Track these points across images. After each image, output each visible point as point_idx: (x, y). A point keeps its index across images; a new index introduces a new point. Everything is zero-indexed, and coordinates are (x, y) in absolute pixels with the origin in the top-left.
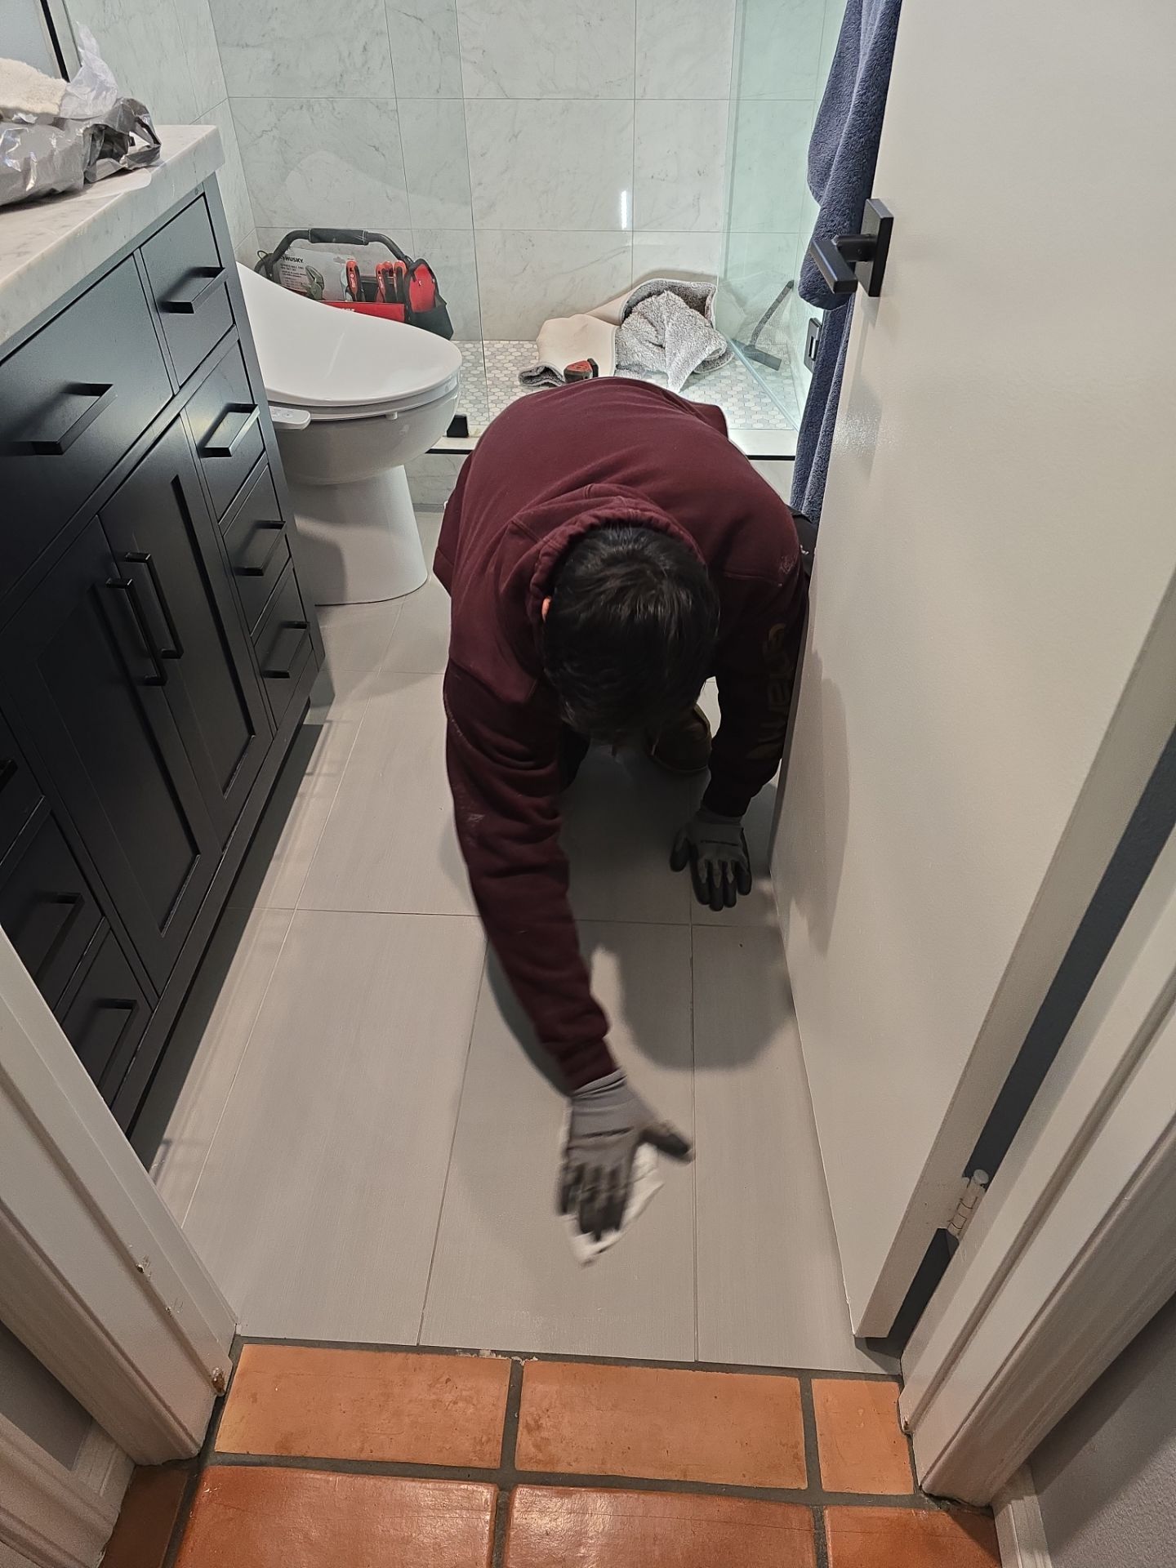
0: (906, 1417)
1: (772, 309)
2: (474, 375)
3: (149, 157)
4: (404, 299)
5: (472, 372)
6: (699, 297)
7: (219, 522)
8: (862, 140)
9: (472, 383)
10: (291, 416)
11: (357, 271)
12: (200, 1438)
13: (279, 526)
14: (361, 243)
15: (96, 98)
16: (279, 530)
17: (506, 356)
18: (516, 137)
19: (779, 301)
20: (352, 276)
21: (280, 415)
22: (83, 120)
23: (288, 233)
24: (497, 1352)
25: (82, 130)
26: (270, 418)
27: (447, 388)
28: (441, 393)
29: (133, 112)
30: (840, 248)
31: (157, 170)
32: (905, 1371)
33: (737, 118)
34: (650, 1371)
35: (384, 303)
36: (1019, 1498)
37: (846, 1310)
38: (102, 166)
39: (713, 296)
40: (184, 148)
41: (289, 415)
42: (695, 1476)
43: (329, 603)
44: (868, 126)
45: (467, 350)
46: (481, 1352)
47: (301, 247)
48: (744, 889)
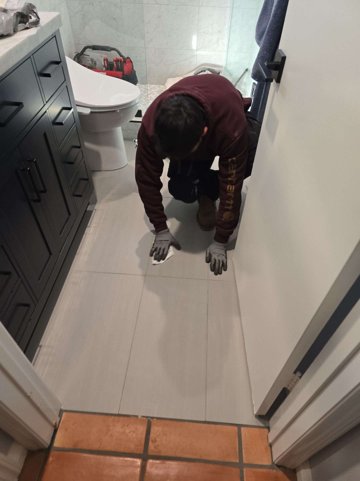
0: (270, 441)
1: (240, 78)
2: (144, 96)
3: (36, 23)
4: (122, 70)
5: (144, 95)
6: (217, 73)
7: (59, 147)
8: (275, 26)
9: (144, 98)
10: (84, 110)
11: (107, 60)
12: (49, 442)
13: (79, 147)
14: (109, 51)
15: (18, 2)
16: (79, 149)
17: (155, 90)
18: (160, 17)
19: (243, 75)
20: (105, 62)
21: (80, 110)
22: (13, 10)
23: (85, 46)
24: (143, 417)
25: (13, 14)
26: (77, 111)
27: (135, 102)
28: (133, 104)
29: (31, 8)
30: (267, 66)
31: (38, 28)
32: (270, 426)
33: (232, 14)
34: (191, 424)
35: (116, 71)
36: (305, 469)
37: (253, 406)
38: (20, 26)
39: (222, 73)
40: (49, 20)
41: (83, 110)
42: (204, 457)
43: (96, 170)
44: (277, 21)
45: (142, 87)
46: (138, 417)
47: (89, 51)
48: (225, 269)
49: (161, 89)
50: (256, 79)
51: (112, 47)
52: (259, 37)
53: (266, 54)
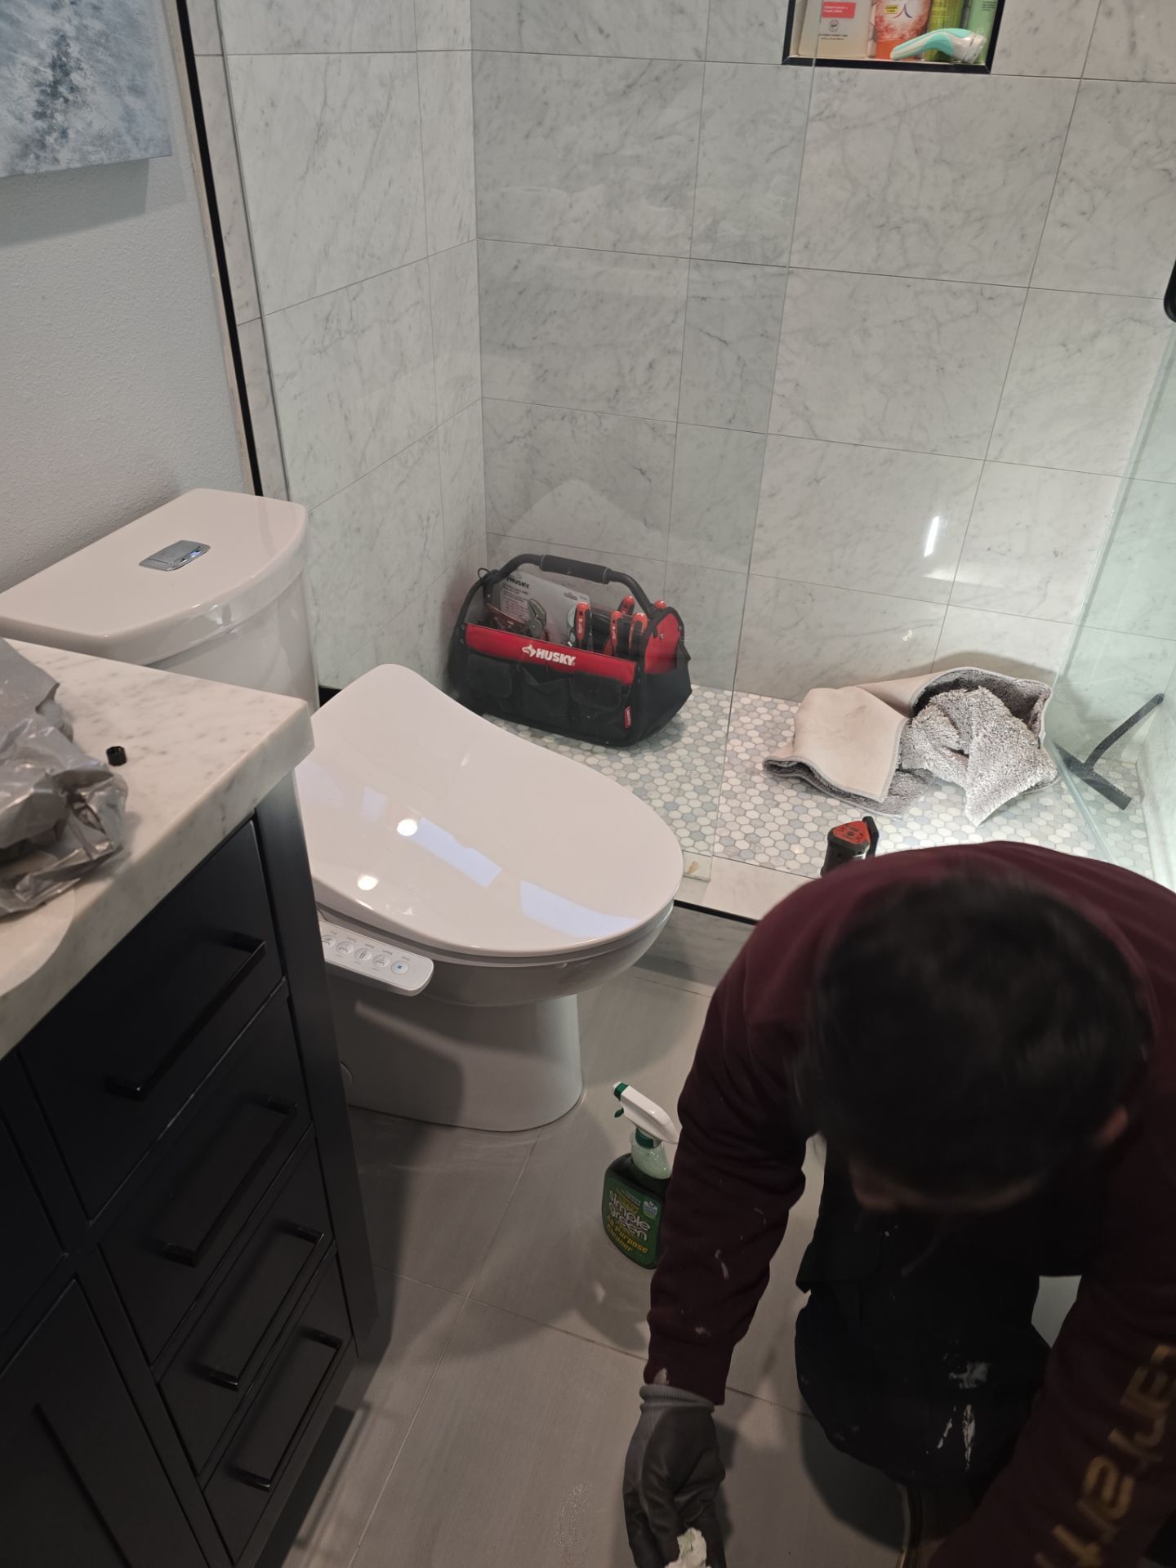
1: (1126, 727)
2: (708, 744)
4: (638, 657)
6: (1026, 700)
10: (403, 969)
13: (312, 1238)
16: (313, 1244)
18: (818, 482)
19: (1138, 717)
20: (581, 618)
23: (518, 555)
35: (613, 655)
39: (1045, 701)
41: (400, 967)
45: (706, 701)
47: (529, 572)
49: (779, 719)
51: (613, 569)
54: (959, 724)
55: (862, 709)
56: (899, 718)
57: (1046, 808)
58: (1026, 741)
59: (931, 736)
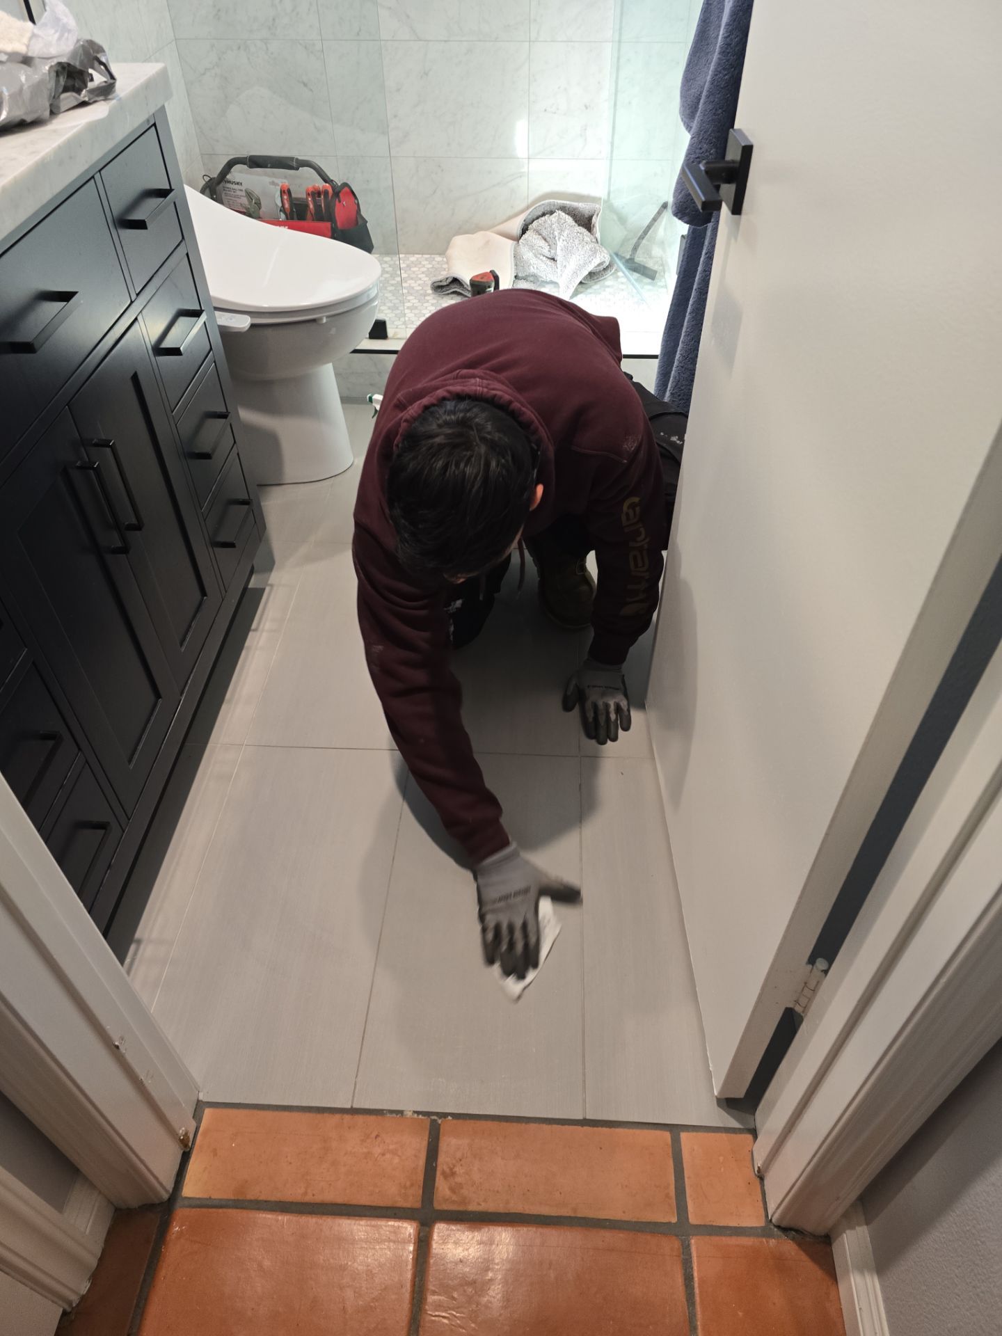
0: (759, 1163)
1: (649, 227)
2: (392, 285)
3: (106, 91)
4: (331, 218)
5: (390, 282)
6: (586, 216)
7: (172, 412)
8: (726, 77)
9: (390, 292)
10: (233, 320)
11: (289, 192)
12: (170, 1186)
13: (224, 416)
14: (293, 168)
15: (59, 39)
16: (224, 420)
17: (419, 268)
18: (427, 74)
19: (655, 220)
20: (285, 197)
21: (224, 319)
22: (48, 58)
23: (229, 159)
24: (418, 1113)
25: (47, 68)
26: (216, 322)
27: (368, 296)
28: (364, 300)
29: (91, 51)
30: (707, 172)
31: (114, 102)
32: (758, 1125)
33: (619, 58)
34: (545, 1127)
35: (313, 220)
36: (852, 1228)
37: (709, 1075)
38: (66, 99)
39: (598, 215)
40: (138, 83)
41: (231, 319)
42: (584, 1212)
43: (268, 483)
44: (731, 64)
45: (386, 262)
46: (405, 1113)
47: (241, 172)
48: (625, 726)
49: (437, 266)
50: (686, 218)
51: (300, 158)
52: (690, 110)
53: (707, 151)
54: (548, 239)
55: (487, 243)
56: (511, 243)
57: (608, 287)
58: (589, 239)
59: (532, 247)
